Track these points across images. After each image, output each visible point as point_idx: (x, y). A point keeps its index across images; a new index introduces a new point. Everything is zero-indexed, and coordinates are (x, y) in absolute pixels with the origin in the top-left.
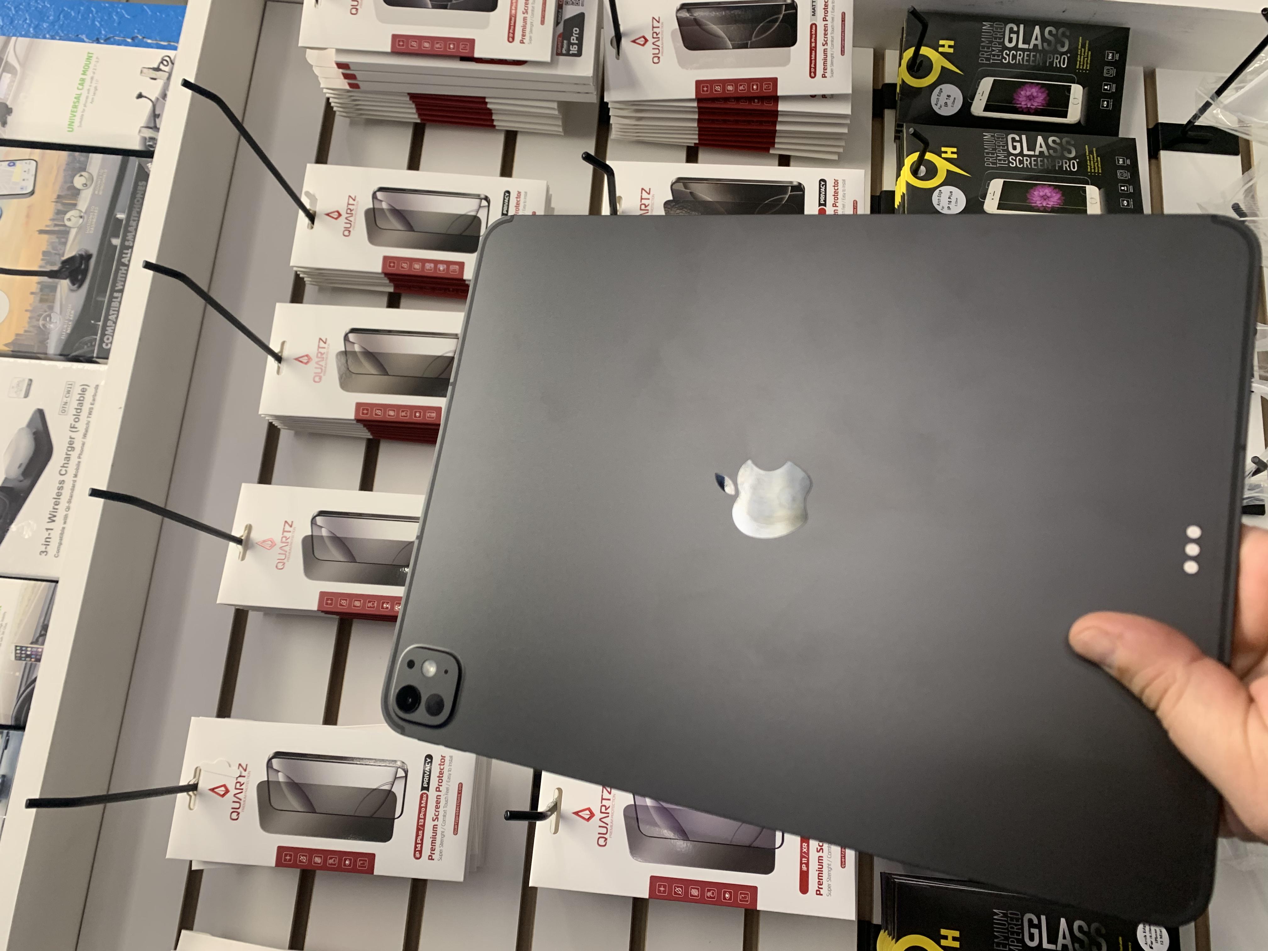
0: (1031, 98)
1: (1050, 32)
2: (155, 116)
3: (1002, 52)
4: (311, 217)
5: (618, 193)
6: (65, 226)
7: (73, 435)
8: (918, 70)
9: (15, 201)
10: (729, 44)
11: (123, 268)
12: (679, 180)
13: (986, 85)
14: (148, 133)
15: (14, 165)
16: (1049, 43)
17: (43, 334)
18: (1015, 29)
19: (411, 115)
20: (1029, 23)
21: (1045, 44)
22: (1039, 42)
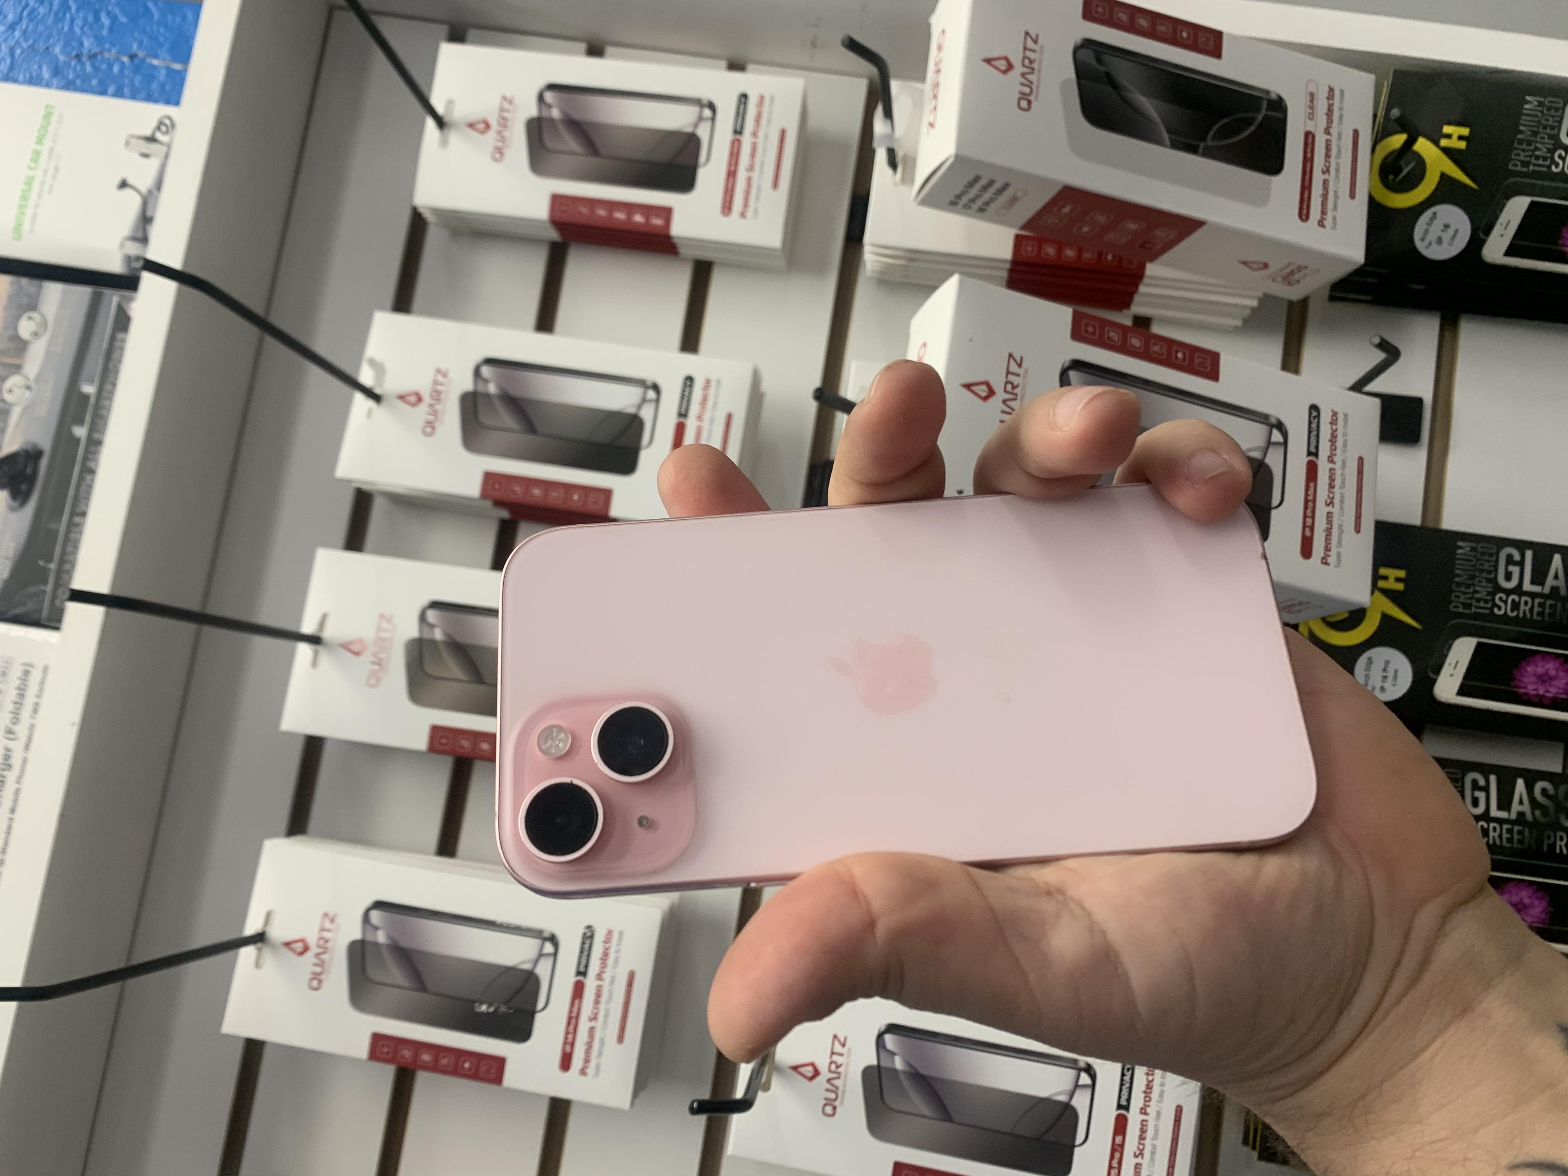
2: (145, 219)
3: (1552, 151)
6: (4, 401)
7: (10, 744)
11: (88, 476)
14: (134, 249)
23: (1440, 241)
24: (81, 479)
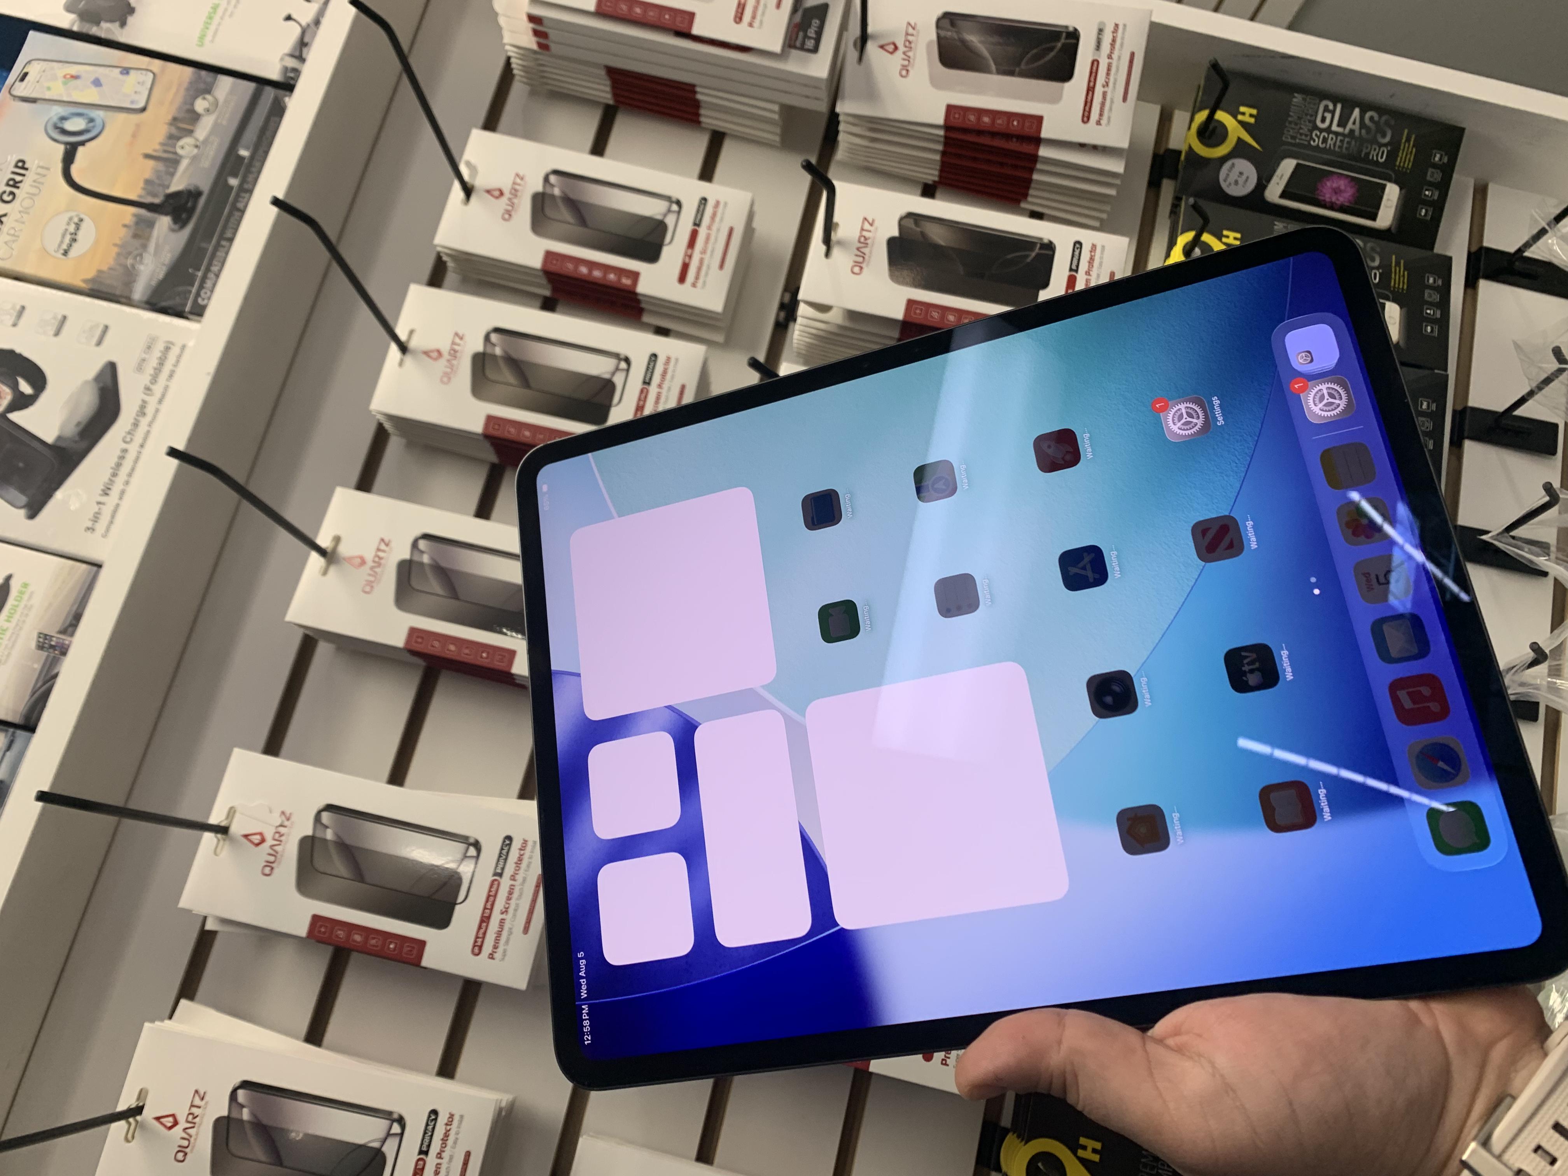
0: (1337, 191)
1: (1371, 118)
2: (303, 44)
3: (1311, 132)
4: (468, 191)
5: (836, 218)
6: (175, 153)
7: (147, 398)
8: (1210, 137)
9: (122, 116)
10: (993, 67)
11: (237, 214)
12: (910, 215)
13: (1287, 167)
14: (292, 63)
15: (128, 73)
16: (1368, 130)
17: (130, 276)
18: (1331, 107)
19: (604, 93)
20: (1349, 104)
21: (1363, 131)
22: (1357, 127)
23: (1236, 182)
24: (230, 214)
